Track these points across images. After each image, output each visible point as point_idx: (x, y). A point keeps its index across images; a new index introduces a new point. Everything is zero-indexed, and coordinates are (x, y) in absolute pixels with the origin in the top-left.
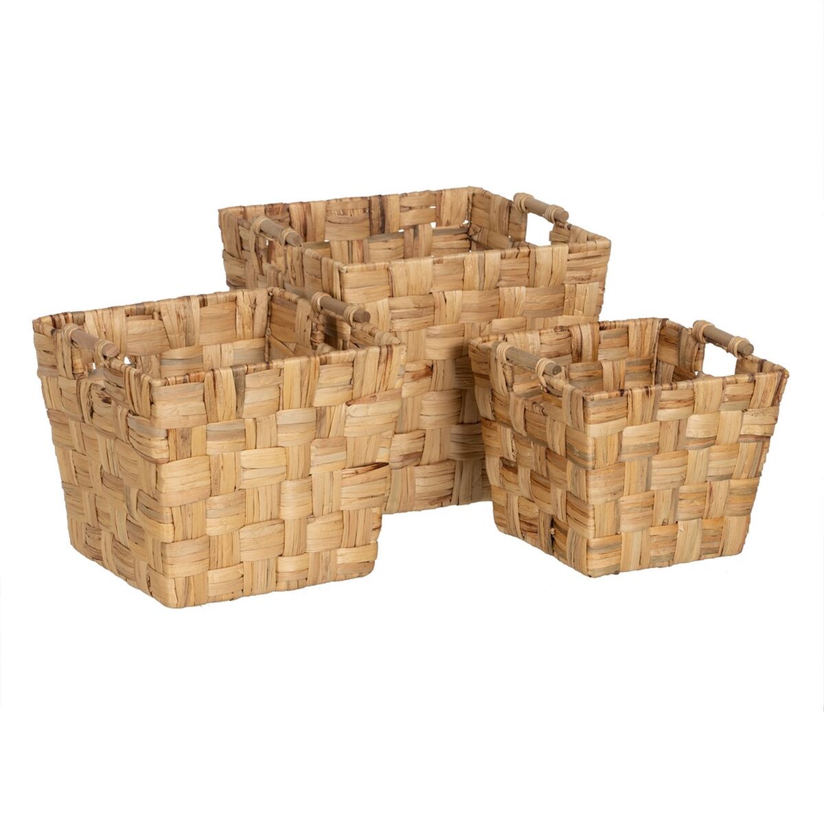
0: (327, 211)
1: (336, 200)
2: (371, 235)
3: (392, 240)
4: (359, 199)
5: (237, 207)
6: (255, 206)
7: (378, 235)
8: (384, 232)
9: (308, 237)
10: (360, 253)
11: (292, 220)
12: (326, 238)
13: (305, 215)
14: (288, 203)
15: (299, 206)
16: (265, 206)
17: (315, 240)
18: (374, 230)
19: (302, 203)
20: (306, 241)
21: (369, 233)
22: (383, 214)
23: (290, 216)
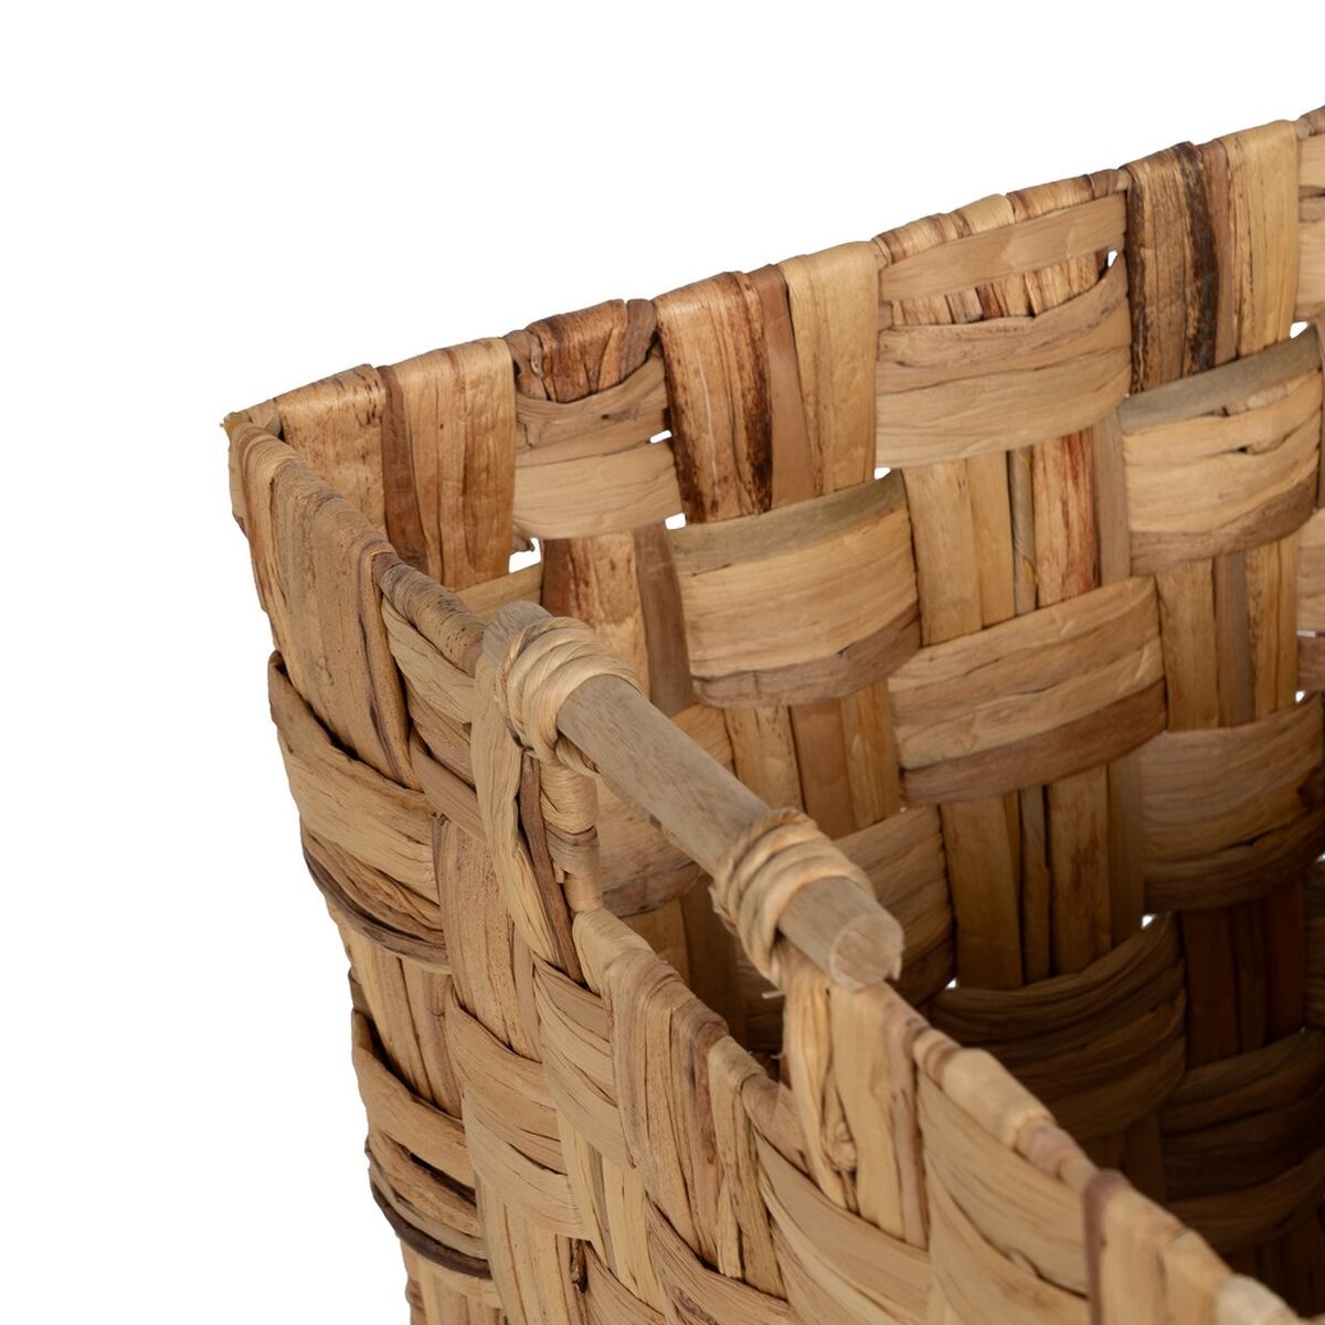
0: (885, 304)
1: (934, 221)
2: (1136, 387)
3: (1253, 401)
4: (1068, 198)
5: (337, 381)
6: (449, 353)
7: (1178, 386)
8: (1210, 365)
9: (778, 483)
10: (1078, 507)
11: (681, 398)
12: (880, 455)
13: (758, 359)
14: (649, 295)
15: (721, 303)
16: (510, 339)
17: (819, 491)
18: (1154, 357)
19: (730, 280)
20: (765, 503)
21: (1124, 377)
22: (1207, 261)
23: (669, 380)
